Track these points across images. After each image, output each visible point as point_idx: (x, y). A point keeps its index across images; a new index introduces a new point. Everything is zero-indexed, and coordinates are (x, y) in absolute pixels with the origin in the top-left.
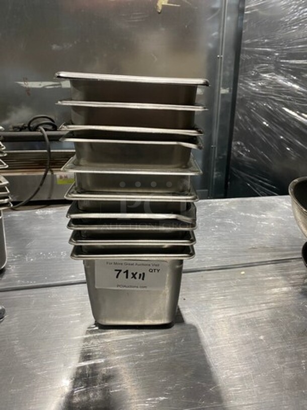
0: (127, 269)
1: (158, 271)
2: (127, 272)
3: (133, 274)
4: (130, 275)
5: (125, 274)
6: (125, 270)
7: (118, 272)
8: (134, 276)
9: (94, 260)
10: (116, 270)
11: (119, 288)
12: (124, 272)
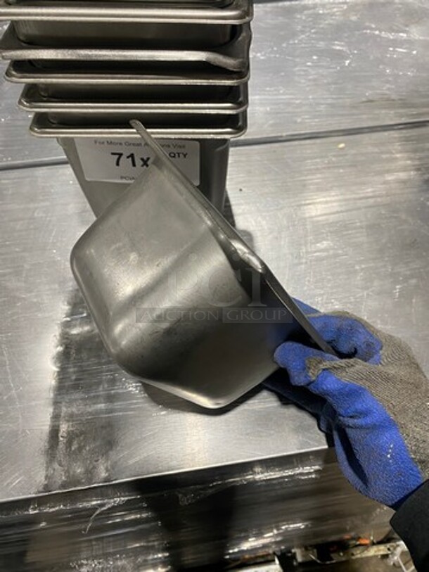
0: (132, 152)
1: (185, 156)
2: (132, 156)
3: (142, 159)
4: (139, 162)
5: (130, 159)
6: (129, 154)
7: (117, 156)
8: (145, 163)
9: (72, 139)
10: (113, 154)
11: (124, 181)
12: (128, 157)
